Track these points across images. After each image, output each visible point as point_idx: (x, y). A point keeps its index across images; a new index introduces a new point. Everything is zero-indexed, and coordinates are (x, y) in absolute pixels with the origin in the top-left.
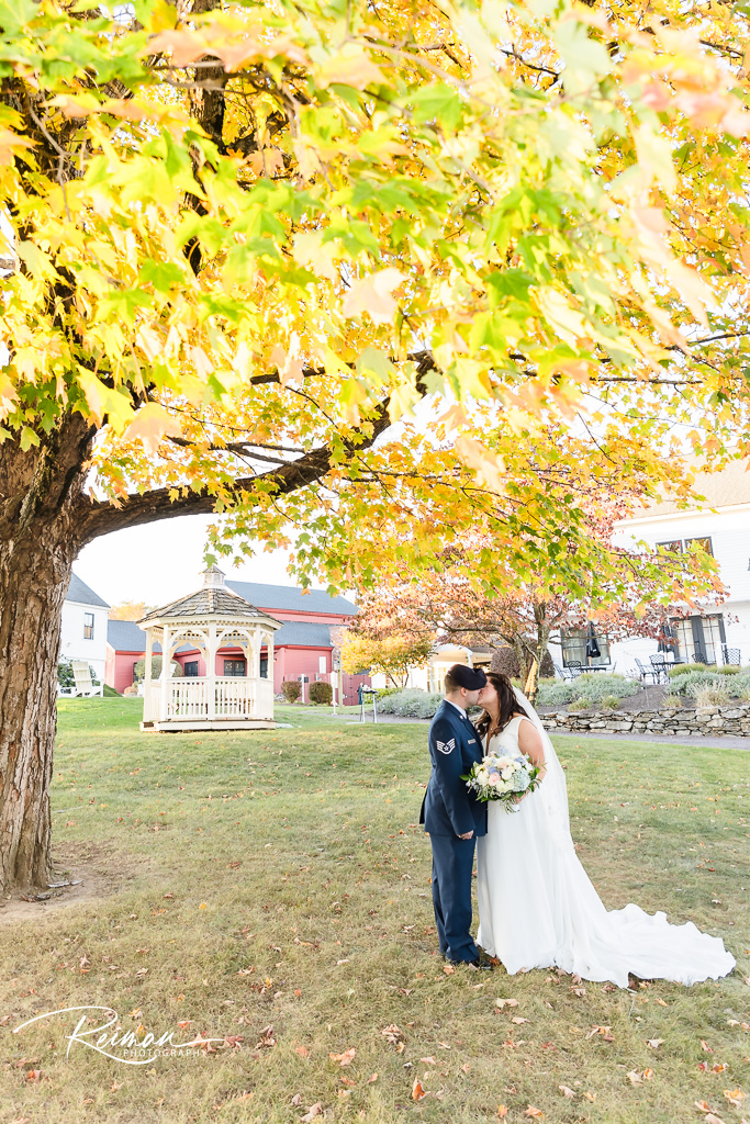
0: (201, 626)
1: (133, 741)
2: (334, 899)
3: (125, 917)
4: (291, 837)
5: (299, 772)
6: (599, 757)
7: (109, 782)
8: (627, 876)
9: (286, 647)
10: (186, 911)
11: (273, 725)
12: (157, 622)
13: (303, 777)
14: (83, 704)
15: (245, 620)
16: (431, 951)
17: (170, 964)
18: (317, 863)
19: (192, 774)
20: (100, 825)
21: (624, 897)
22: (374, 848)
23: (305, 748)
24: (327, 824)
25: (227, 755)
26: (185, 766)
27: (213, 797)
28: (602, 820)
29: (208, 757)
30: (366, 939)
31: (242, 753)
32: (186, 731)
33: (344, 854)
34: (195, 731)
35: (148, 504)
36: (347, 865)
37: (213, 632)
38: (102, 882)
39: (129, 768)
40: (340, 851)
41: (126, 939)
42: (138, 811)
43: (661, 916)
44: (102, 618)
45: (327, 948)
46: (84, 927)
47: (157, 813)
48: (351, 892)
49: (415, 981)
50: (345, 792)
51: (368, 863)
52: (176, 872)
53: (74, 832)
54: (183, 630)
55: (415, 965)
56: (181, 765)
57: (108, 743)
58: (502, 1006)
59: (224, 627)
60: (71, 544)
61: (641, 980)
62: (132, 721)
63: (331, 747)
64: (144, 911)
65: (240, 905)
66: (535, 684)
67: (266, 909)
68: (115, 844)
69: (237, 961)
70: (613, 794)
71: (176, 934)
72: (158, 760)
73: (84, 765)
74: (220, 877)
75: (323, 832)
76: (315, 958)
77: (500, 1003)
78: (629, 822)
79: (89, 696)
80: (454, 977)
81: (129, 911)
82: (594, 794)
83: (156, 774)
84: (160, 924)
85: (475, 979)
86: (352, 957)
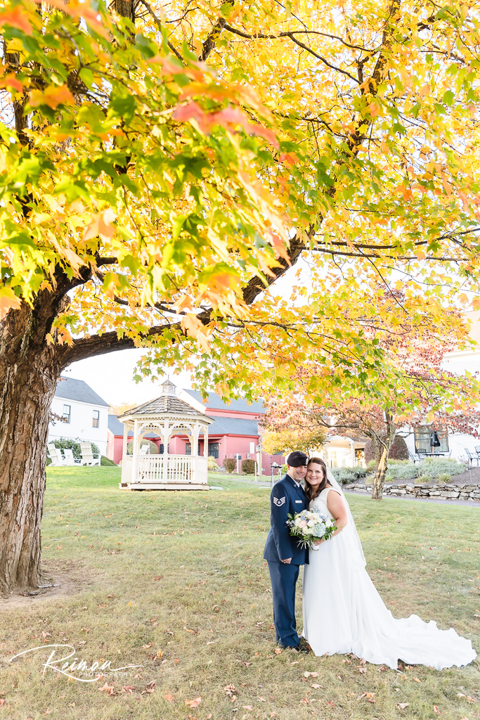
0: (159, 421)
1: (111, 496)
2: (216, 602)
3: (80, 608)
4: (199, 562)
5: (217, 519)
6: (425, 516)
7: (91, 522)
8: (419, 596)
9: (227, 435)
10: (119, 606)
11: (207, 488)
12: (130, 417)
13: (219, 522)
14: (86, 470)
15: (188, 417)
16: (270, 639)
17: (101, 639)
18: (211, 579)
19: (146, 518)
20: (78, 549)
21: (413, 610)
22: (252, 571)
23: (224, 504)
24: (224, 554)
25: (171, 506)
26: (142, 513)
27: (156, 534)
28: (413, 558)
29: (158, 507)
30: (229, 629)
31: (181, 505)
32: (148, 490)
33: (230, 574)
34: (154, 490)
35: (105, 341)
36: (231, 581)
37: (166, 425)
38: (72, 585)
39: (106, 513)
40: (228, 572)
41: (77, 622)
42: (104, 541)
43: (433, 623)
44: (104, 413)
45: (202, 634)
46: (53, 613)
47: (116, 543)
48: (228, 599)
49: (254, 657)
50: (244, 534)
51: (244, 581)
52: (119, 581)
53: (61, 553)
54: (147, 423)
55: (257, 647)
56: (139, 513)
57: (94, 497)
58: (307, 676)
59: (174, 421)
60: (56, 367)
61: (407, 665)
62: (114, 482)
63: (241, 503)
64: (93, 604)
65: (155, 604)
66: (385, 465)
67: (171, 608)
68: (85, 562)
69: (143, 639)
70: (426, 541)
71: (109, 621)
72: (125, 508)
73: (77, 510)
74: (146, 586)
75: (220, 559)
76: (193, 639)
77: (307, 674)
78: (432, 560)
79: (91, 465)
80: (281, 657)
81: (82, 605)
82: (412, 541)
83: (122, 518)
84: (101, 613)
85: (294, 657)
86: (217, 640)
